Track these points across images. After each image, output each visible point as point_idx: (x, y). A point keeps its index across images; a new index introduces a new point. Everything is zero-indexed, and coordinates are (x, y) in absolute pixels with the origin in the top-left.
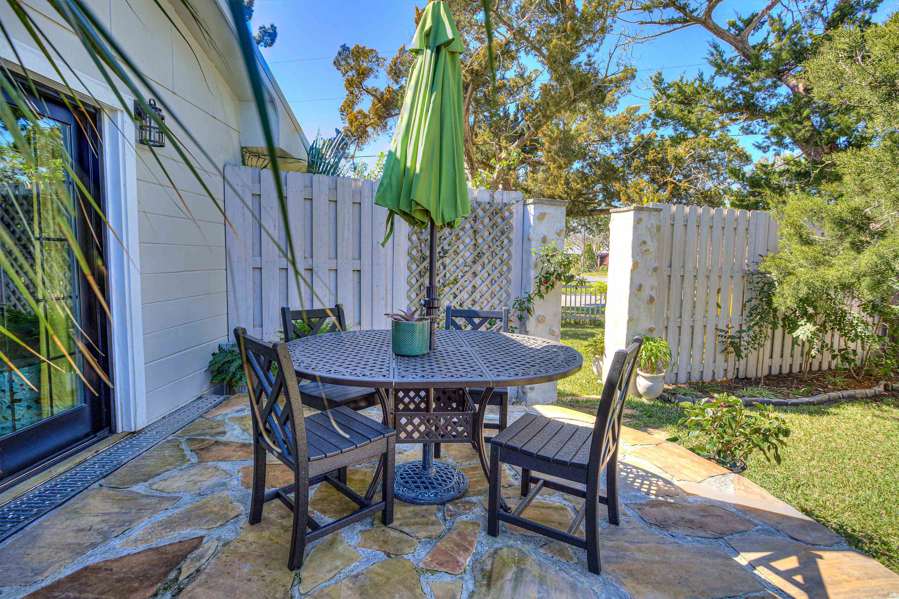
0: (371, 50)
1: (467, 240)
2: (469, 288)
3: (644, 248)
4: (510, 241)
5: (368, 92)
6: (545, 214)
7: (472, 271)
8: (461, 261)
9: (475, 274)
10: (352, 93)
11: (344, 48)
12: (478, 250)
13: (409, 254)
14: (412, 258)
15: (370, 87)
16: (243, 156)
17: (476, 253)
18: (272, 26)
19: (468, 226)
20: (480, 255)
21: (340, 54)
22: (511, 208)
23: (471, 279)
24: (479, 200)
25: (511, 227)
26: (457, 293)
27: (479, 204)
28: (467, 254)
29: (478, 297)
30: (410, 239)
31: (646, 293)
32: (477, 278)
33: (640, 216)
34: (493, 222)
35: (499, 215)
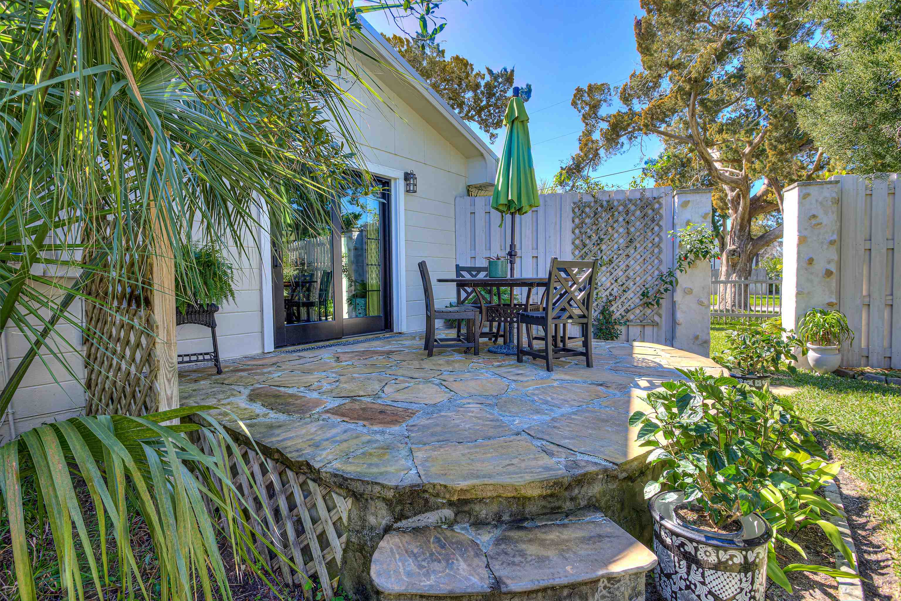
0: (603, 85)
1: (621, 230)
2: (623, 267)
3: (814, 222)
4: (660, 227)
5: (603, 120)
6: (689, 201)
7: (625, 253)
8: (616, 246)
9: (628, 256)
10: (587, 124)
11: (579, 90)
12: (630, 237)
13: (573, 243)
14: (576, 247)
15: (604, 115)
16: (468, 191)
17: (629, 239)
18: (527, 85)
19: (621, 219)
20: (631, 241)
21: (575, 96)
22: (661, 200)
23: (624, 259)
24: (631, 197)
25: (661, 217)
26: (612, 271)
27: (630, 200)
28: (621, 241)
29: (631, 274)
30: (573, 232)
31: (820, 266)
32: (630, 259)
33: (807, 191)
34: (643, 213)
35: (649, 207)
